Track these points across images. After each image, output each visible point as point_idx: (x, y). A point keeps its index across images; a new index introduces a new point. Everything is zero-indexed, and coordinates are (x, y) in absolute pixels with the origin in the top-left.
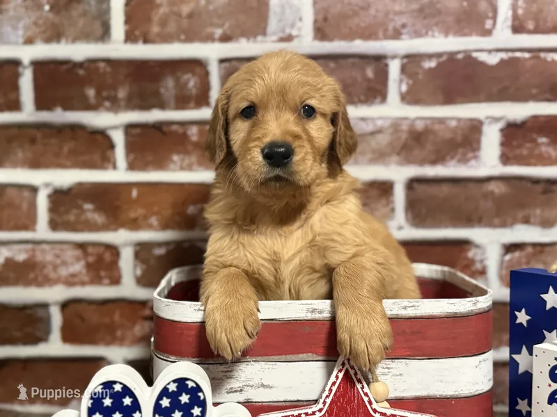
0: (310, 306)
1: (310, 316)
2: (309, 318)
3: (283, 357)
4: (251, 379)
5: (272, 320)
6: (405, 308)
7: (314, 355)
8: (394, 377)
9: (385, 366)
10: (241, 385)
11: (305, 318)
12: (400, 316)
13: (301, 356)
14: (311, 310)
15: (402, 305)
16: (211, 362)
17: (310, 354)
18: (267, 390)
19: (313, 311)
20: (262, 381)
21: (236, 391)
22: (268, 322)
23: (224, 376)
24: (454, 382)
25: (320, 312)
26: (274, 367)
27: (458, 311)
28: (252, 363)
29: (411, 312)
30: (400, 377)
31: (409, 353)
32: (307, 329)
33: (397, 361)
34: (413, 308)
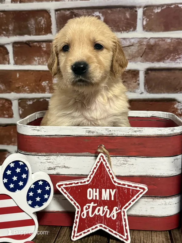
0: (88, 129)
1: (87, 134)
2: (87, 135)
3: (75, 154)
4: (59, 164)
5: (69, 135)
6: (135, 131)
7: (90, 153)
8: (129, 166)
9: (125, 160)
10: (54, 166)
11: (85, 135)
12: (133, 136)
13: (83, 154)
14: (88, 131)
15: (134, 130)
16: (40, 155)
17: (88, 153)
18: (67, 169)
19: (89, 132)
20: (65, 165)
21: (52, 169)
22: (67, 136)
23: (46, 161)
24: (160, 169)
25: (93, 132)
26: (70, 158)
27: (163, 134)
28: (60, 156)
29: (138, 134)
30: (132, 166)
31: (137, 154)
32: (86, 140)
33: (131, 157)
34: (140, 132)
